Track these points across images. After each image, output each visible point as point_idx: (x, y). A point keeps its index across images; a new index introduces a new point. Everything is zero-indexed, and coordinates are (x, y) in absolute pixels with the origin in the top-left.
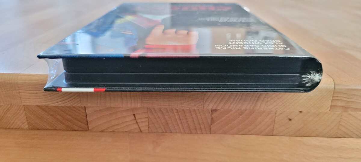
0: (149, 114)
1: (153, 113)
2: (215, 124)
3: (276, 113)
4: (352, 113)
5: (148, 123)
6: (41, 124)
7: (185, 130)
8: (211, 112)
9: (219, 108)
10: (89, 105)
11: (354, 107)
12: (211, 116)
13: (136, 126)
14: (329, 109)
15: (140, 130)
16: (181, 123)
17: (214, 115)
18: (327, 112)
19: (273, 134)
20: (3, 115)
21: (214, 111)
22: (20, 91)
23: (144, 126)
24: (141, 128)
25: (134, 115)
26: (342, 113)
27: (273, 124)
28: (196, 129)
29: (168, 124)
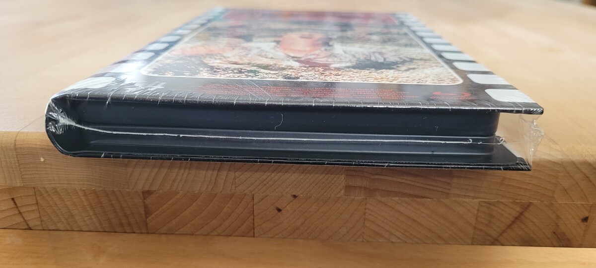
0: (38, 198)
1: (44, 197)
2: (153, 216)
3: (253, 199)
4: (382, 199)
5: (36, 215)
7: (104, 226)
8: (142, 195)
9: (154, 188)
12: (144, 202)
13: (19, 219)
14: (343, 192)
15: (28, 225)
16: (95, 214)
17: (149, 201)
18: (340, 197)
19: (254, 234)
21: (147, 193)
23: (32, 218)
24: (29, 223)
25: (13, 199)
26: (366, 199)
27: (252, 217)
28: (121, 225)
29: (72, 216)
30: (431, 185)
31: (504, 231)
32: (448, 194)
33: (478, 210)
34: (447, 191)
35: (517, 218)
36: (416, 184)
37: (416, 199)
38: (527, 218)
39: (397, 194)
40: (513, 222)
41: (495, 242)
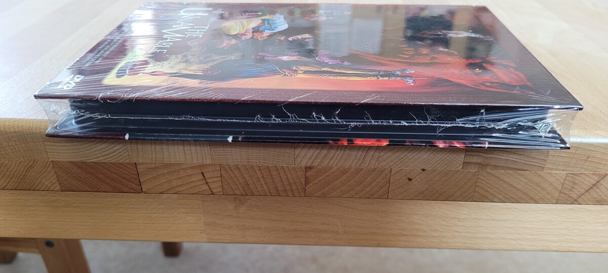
0: (223, 172)
1: (227, 171)
2: (311, 184)
3: (391, 172)
4: (492, 172)
5: (221, 184)
6: (77, 185)
7: (272, 191)
8: (304, 170)
9: (315, 164)
10: (141, 161)
11: (493, 164)
12: (305, 175)
13: (205, 187)
14: (461, 166)
15: (212, 191)
16: (266, 183)
17: (309, 174)
18: (459, 170)
19: (388, 197)
20: (24, 173)
21: (308, 168)
22: (45, 143)
23: (216, 186)
24: (212, 190)
25: (202, 173)
26: (479, 171)
27: (388, 185)
28: (286, 191)
29: (248, 185)
30: (531, 162)
31: (583, 194)
32: (543, 168)
33: (565, 179)
34: (543, 166)
35: (594, 185)
36: (519, 161)
37: (517, 171)
38: (601, 184)
39: (503, 168)
40: (591, 188)
41: (575, 201)
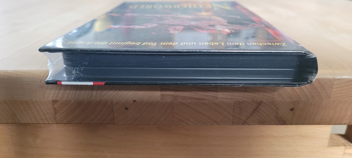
2: (59, 114)
3: (112, 103)
4: (182, 101)
8: (52, 103)
9: (58, 99)
12: (53, 107)
14: (160, 98)
17: (56, 106)
18: (159, 101)
19: (114, 122)
21: (55, 102)
26: (173, 101)
27: (112, 113)
29: (15, 115)
31: (249, 117)
32: (217, 97)
33: (234, 106)
35: (255, 110)
37: (200, 101)
38: (260, 109)
40: (253, 112)
41: (245, 123)
